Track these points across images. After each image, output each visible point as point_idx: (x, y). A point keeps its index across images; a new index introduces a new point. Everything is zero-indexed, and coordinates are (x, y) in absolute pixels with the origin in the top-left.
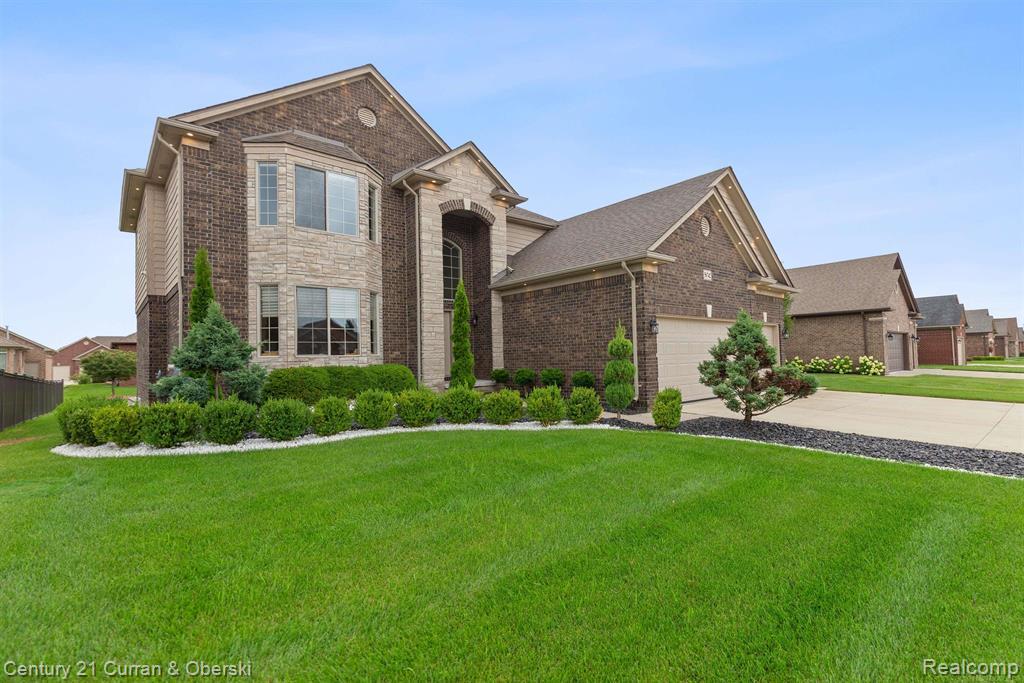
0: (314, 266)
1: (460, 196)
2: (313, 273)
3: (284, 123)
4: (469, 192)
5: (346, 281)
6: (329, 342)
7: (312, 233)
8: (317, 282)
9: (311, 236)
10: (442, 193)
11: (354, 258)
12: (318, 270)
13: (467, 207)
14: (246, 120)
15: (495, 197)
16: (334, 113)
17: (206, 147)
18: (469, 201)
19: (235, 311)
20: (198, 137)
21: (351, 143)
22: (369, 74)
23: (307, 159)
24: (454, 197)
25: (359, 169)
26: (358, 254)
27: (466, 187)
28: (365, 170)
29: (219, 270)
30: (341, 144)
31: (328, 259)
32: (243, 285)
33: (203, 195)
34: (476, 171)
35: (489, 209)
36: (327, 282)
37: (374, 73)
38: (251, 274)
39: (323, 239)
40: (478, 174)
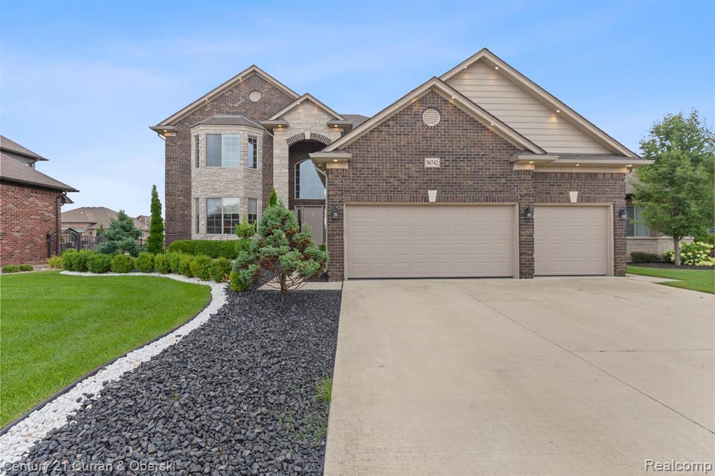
0: (215, 187)
1: (302, 131)
2: (214, 190)
3: (209, 113)
4: (309, 126)
5: (232, 193)
6: (223, 227)
7: (214, 169)
8: (216, 195)
9: (213, 171)
10: (289, 132)
11: (237, 180)
12: (217, 188)
13: (308, 137)
14: (192, 117)
15: (331, 126)
16: (236, 99)
17: (174, 135)
18: (309, 133)
19: (186, 212)
20: (169, 131)
21: (245, 114)
22: (254, 71)
23: (212, 130)
24: (298, 133)
25: (240, 128)
26: (239, 177)
27: (307, 123)
28: (244, 129)
29: (179, 193)
30: (239, 116)
31: (222, 182)
32: (190, 200)
33: (173, 158)
34: (316, 111)
35: (326, 135)
36: (221, 195)
37: (256, 70)
38: (192, 194)
39: (220, 171)
40: (316, 113)
